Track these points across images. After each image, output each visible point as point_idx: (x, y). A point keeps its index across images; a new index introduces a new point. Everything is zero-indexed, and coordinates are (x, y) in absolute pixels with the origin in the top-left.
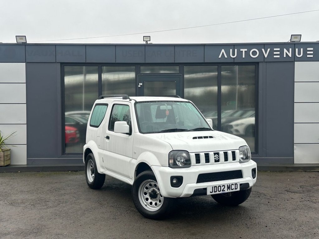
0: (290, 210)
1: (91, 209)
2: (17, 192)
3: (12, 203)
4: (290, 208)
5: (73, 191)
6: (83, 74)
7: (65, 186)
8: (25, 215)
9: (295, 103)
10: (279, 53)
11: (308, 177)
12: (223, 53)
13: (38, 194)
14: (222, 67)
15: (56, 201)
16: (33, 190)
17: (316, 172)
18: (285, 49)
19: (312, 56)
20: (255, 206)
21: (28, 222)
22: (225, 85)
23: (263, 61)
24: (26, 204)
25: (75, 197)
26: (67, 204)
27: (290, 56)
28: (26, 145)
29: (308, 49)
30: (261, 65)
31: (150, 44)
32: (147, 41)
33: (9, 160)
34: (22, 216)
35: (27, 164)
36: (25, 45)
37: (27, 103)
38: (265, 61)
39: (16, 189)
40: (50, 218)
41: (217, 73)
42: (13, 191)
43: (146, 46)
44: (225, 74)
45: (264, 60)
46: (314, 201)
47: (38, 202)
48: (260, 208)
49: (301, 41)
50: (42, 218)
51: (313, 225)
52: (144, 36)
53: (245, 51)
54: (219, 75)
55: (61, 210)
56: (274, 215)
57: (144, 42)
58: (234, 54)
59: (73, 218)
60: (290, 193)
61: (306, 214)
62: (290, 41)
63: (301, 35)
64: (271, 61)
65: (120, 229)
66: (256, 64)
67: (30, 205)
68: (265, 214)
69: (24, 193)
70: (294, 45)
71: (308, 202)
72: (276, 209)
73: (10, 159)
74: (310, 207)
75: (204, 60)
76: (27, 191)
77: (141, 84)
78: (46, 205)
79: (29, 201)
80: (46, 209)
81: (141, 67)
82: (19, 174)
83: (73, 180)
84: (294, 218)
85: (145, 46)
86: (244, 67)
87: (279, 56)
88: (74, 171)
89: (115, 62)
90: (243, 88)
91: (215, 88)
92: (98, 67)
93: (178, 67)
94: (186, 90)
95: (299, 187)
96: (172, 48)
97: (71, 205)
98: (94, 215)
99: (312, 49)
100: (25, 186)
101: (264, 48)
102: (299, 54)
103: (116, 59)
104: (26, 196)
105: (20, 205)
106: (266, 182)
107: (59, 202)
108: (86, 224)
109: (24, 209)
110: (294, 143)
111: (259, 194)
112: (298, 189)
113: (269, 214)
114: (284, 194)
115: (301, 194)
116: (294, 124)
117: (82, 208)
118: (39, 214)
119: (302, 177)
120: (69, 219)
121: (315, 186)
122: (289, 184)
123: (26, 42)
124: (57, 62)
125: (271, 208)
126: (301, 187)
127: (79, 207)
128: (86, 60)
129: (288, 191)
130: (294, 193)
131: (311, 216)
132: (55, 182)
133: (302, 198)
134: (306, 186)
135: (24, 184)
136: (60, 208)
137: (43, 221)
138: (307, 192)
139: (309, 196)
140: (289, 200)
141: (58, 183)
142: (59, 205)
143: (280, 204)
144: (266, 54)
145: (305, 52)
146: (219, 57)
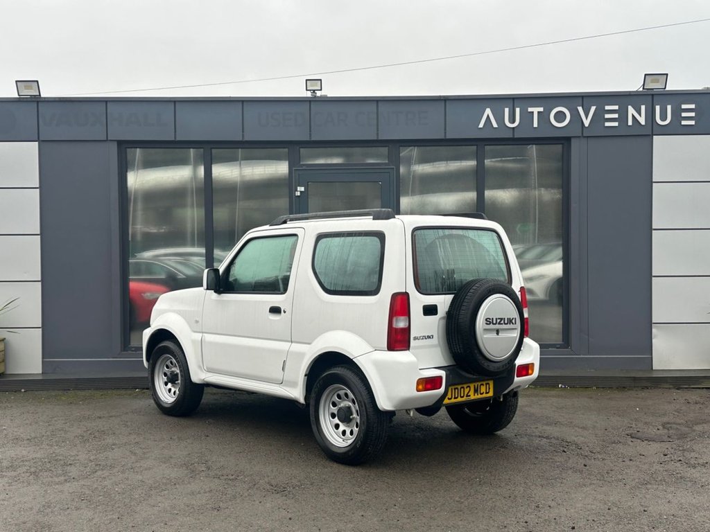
0: (634, 485)
1: (166, 484)
2: (6, 442)
4: (634, 480)
7: (117, 427)
8: (11, 498)
9: (655, 229)
10: (616, 116)
11: (683, 401)
12: (488, 116)
13: (52, 446)
14: (487, 148)
15: (90, 464)
16: (43, 436)
17: (703, 388)
18: (630, 108)
19: (693, 123)
21: (13, 516)
23: (580, 135)
24: (19, 471)
25: (135, 454)
26: (114, 471)
27: (643, 123)
28: (41, 329)
29: (684, 106)
30: (575, 144)
31: (321, 97)
32: (314, 91)
35: (42, 373)
36: (38, 102)
37: (41, 234)
38: (584, 135)
39: (5, 432)
40: (67, 507)
41: (474, 163)
43: (312, 103)
44: (492, 164)
45: (583, 133)
46: (693, 461)
47: (48, 465)
48: (564, 481)
49: (667, 89)
50: (49, 507)
51: (685, 524)
52: (307, 80)
53: (539, 112)
55: (95, 486)
57: (309, 92)
58: (513, 120)
59: (119, 507)
60: (639, 441)
61: (670, 496)
62: (641, 89)
63: (667, 75)
64: (597, 134)
66: (564, 140)
67: (28, 474)
68: (573, 496)
69: (21, 443)
70: (651, 97)
71: (678, 464)
72: (601, 482)
73: (4, 360)
74: (681, 477)
75: (445, 133)
76: (28, 439)
77: (302, 189)
78: (65, 474)
79: (27, 463)
80: (61, 484)
81: (301, 149)
82: (22, 395)
83: (140, 412)
84: (642, 506)
85: (310, 101)
87: (616, 124)
89: (241, 140)
91: (472, 196)
92: (202, 150)
93: (387, 148)
95: (661, 427)
96: (373, 107)
97: (122, 473)
98: (170, 499)
99: (693, 106)
100: (26, 426)
101: (583, 104)
102: (664, 118)
103: (243, 132)
104: (23, 451)
105: (4, 474)
106: (583, 414)
107: (97, 465)
108: (146, 524)
109: (10, 484)
110: (653, 321)
111: (564, 446)
112: (658, 432)
113: (584, 496)
114: (625, 444)
115: (663, 444)
116: (653, 278)
117: (147, 481)
118: (43, 497)
119: (670, 403)
120: (110, 508)
121: (697, 424)
122: (636, 420)
123: (40, 95)
124: (109, 139)
125: (589, 481)
126: (664, 426)
127: (141, 477)
128: (175, 135)
129: (633, 435)
130: (646, 442)
131: (683, 501)
132: (98, 415)
133: (666, 454)
134: (677, 424)
135: (25, 420)
136: (94, 482)
137: (47, 514)
138: (678, 439)
139: (681, 448)
140: (634, 459)
141: (104, 417)
142: (94, 473)
143: (611, 470)
144: (587, 118)
145: (677, 113)
146: (479, 127)
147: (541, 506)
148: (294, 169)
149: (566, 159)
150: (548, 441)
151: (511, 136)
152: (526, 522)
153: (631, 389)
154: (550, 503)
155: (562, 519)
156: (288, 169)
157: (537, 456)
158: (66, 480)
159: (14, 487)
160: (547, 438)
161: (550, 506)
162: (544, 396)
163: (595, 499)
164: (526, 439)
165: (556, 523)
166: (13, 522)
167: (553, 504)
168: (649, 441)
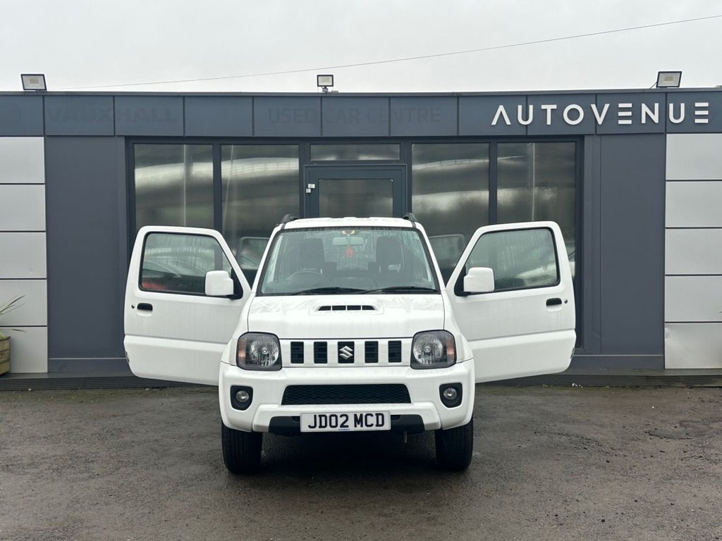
0: (658, 480)
1: (192, 480)
2: (22, 440)
3: (7, 466)
4: (657, 475)
5: (153, 436)
6: (183, 162)
7: (133, 425)
8: (38, 494)
9: (667, 228)
10: (629, 114)
11: (697, 400)
12: (501, 113)
13: (70, 443)
14: (500, 146)
15: (112, 461)
16: (60, 434)
17: (715, 387)
18: (643, 105)
19: (706, 121)
20: (576, 471)
21: (43, 511)
22: (505, 186)
23: (594, 133)
24: (41, 468)
25: (156, 451)
26: (138, 467)
27: (656, 121)
28: (46, 328)
29: (697, 105)
30: (588, 142)
31: (332, 93)
32: (325, 86)
33: (8, 363)
34: (28, 498)
35: (48, 372)
36: (43, 96)
37: (47, 231)
38: (598, 133)
39: (20, 430)
40: (95, 502)
41: (487, 161)
42: (11, 436)
43: (323, 99)
44: (505, 162)
45: (596, 131)
46: (713, 458)
47: (70, 462)
48: (589, 476)
49: (681, 87)
50: (78, 502)
51: (713, 516)
52: (318, 76)
53: (552, 110)
54: (493, 165)
55: (121, 482)
57: (320, 88)
58: (526, 117)
59: (149, 502)
60: (658, 438)
61: (695, 491)
62: (655, 87)
63: (681, 72)
64: (610, 132)
65: (259, 529)
66: (577, 139)
67: (51, 471)
68: (599, 490)
69: (38, 441)
70: (664, 95)
71: (699, 460)
72: (625, 478)
73: (9, 360)
74: (704, 473)
76: (45, 437)
77: (313, 186)
78: (87, 471)
79: (47, 460)
80: (86, 480)
81: (312, 146)
82: (30, 394)
83: (154, 410)
84: (668, 499)
85: (321, 97)
86: (549, 145)
87: (629, 122)
88: (157, 388)
89: (251, 136)
90: (548, 195)
91: (484, 195)
92: (211, 146)
93: (398, 145)
94: (417, 199)
95: (678, 425)
96: (385, 104)
97: (146, 469)
98: (198, 494)
99: (706, 104)
100: (40, 425)
101: (596, 101)
102: (677, 116)
103: (253, 128)
104: (42, 449)
105: (26, 471)
106: (600, 412)
107: (119, 462)
108: (179, 518)
109: (34, 481)
110: (666, 320)
111: (584, 443)
112: (676, 430)
113: (610, 490)
114: (644, 441)
115: (681, 441)
116: (666, 277)
117: (172, 477)
118: (70, 493)
119: (684, 401)
120: (140, 503)
121: (713, 422)
122: (653, 418)
123: (46, 89)
124: (117, 134)
125: (613, 476)
126: (681, 423)
127: (165, 474)
128: (183, 130)
129: (651, 433)
130: (665, 439)
131: (708, 495)
132: (112, 413)
133: (686, 450)
134: (694, 422)
135: (38, 418)
136: (119, 478)
137: (77, 509)
138: (696, 436)
139: (700, 445)
140: (654, 455)
141: (118, 416)
142: (118, 469)
143: (634, 466)
144: (600, 116)
145: (690, 111)
146: (493, 124)
147: (568, 500)
148: (304, 166)
149: (579, 157)
150: (568, 438)
151: (524, 134)
152: (556, 516)
153: (644, 388)
154: (577, 497)
155: (592, 513)
156: (298, 166)
157: (559, 452)
158: (90, 477)
159: (38, 484)
160: (567, 435)
161: (577, 500)
162: (558, 395)
163: (621, 493)
164: (546, 437)
165: (586, 517)
167: (580, 498)
168: (668, 438)
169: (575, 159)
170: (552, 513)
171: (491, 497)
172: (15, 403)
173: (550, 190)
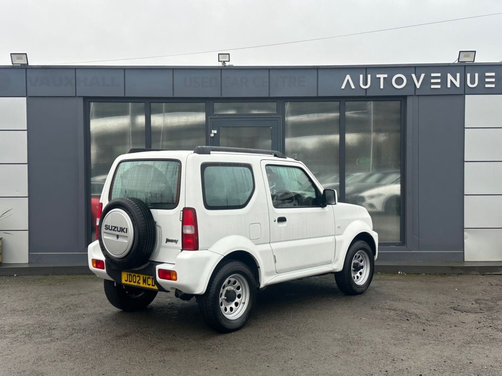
0: (460, 344)
2: (6, 313)
4: (460, 340)
5: (99, 310)
7: (85, 301)
8: (13, 353)
9: (466, 162)
10: (439, 81)
11: (487, 284)
12: (348, 80)
13: (39, 315)
14: (347, 103)
15: (68, 329)
16: (33, 308)
18: (449, 75)
19: (493, 86)
20: (401, 338)
21: (15, 366)
22: (352, 132)
23: (414, 94)
24: (17, 334)
26: (86, 334)
27: (458, 86)
28: (28, 231)
29: (487, 74)
30: (409, 101)
31: (229, 66)
32: (224, 62)
34: (7, 356)
35: (29, 263)
36: (26, 69)
37: (28, 163)
38: (416, 94)
40: (54, 359)
41: (338, 114)
43: (223, 70)
44: (351, 115)
46: (500, 327)
47: (38, 329)
48: (410, 341)
49: (475, 62)
50: (41, 360)
52: (219, 54)
53: (384, 78)
54: (342, 117)
55: (73, 344)
56: (434, 354)
57: (220, 62)
58: (365, 83)
59: (92, 360)
60: (460, 312)
61: (487, 352)
62: (457, 62)
63: (475, 52)
64: (426, 94)
66: (402, 98)
67: (24, 336)
68: (418, 352)
69: (17, 313)
70: (463, 67)
71: (490, 329)
72: (437, 342)
74: (493, 339)
75: (318, 92)
76: (22, 311)
77: (215, 132)
78: (50, 336)
79: (22, 328)
80: (49, 343)
81: (214, 103)
82: (15, 279)
84: (468, 359)
85: (221, 69)
86: (382, 103)
87: (439, 86)
89: (172, 96)
90: (382, 137)
91: (336, 138)
92: (144, 103)
93: (275, 103)
94: (288, 141)
95: (474, 302)
96: (266, 73)
99: (493, 74)
100: (19, 301)
101: (415, 72)
102: (473, 82)
103: (173, 91)
104: (19, 319)
105: (6, 335)
106: (418, 293)
107: (73, 329)
109: (12, 344)
110: (465, 227)
111: (407, 316)
112: (473, 306)
113: (425, 352)
114: (450, 314)
115: (477, 315)
116: (465, 196)
118: (36, 352)
119: (478, 285)
121: (499, 300)
122: (456, 297)
123: (28, 64)
124: (77, 95)
125: (428, 341)
126: (476, 301)
128: (125, 93)
129: (455, 308)
130: (465, 313)
131: (497, 356)
132: (71, 293)
133: (480, 321)
134: (485, 300)
135: (19, 297)
136: (72, 342)
137: (40, 365)
138: (488, 311)
139: (490, 318)
140: (458, 325)
141: (75, 295)
142: (72, 335)
143: (443, 334)
144: (418, 82)
145: (482, 79)
146: (342, 88)
147: (395, 359)
148: (209, 117)
149: (403, 111)
150: (396, 312)
151: (364, 95)
152: (387, 371)
153: (450, 275)
154: (402, 357)
155: (413, 369)
156: (205, 118)
157: (389, 323)
158: (52, 340)
159: (14, 345)
160: (394, 310)
161: (402, 360)
162: (388, 280)
164: (379, 311)
165: (408, 372)
166: (16, 371)
167: (404, 358)
168: (467, 312)
169: (401, 113)
170: (383, 370)
171: (339, 357)
172: (4, 286)
173: (383, 134)
